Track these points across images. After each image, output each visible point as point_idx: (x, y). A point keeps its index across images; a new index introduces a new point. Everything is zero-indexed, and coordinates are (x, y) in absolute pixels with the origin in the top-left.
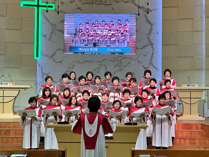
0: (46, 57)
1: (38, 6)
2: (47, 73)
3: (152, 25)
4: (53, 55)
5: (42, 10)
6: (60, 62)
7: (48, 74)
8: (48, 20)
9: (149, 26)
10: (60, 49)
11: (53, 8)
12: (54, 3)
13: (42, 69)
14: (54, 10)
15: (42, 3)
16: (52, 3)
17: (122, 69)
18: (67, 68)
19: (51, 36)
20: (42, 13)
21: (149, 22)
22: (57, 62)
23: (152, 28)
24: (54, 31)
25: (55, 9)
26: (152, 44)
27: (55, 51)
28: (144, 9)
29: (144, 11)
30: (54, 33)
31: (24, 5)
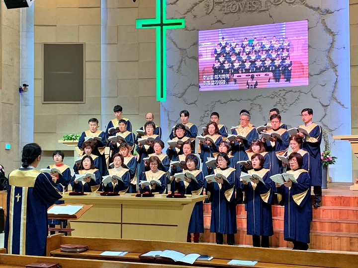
0: (174, 97)
1: (162, 25)
2: (175, 120)
3: (334, 35)
4: (184, 93)
5: (167, 30)
6: (194, 103)
8: (175, 43)
9: (329, 38)
10: (193, 85)
11: (183, 26)
12: (184, 18)
13: (168, 115)
14: (183, 29)
15: (167, 19)
16: (181, 18)
17: (286, 109)
18: (204, 112)
19: (180, 67)
20: (167, 35)
21: (329, 31)
22: (189, 103)
23: (334, 41)
24: (184, 59)
25: (186, 27)
26: (334, 67)
27: (187, 88)
28: (321, 11)
29: (320, 14)
30: (183, 62)
31: (143, 26)
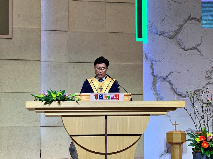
0: (161, 36)
2: (164, 75)
4: (178, 32)
6: (195, 48)
7: (167, 77)
10: (193, 19)
13: (152, 66)
22: (186, 48)
27: (182, 22)
